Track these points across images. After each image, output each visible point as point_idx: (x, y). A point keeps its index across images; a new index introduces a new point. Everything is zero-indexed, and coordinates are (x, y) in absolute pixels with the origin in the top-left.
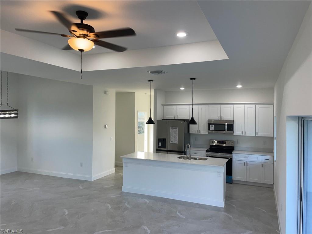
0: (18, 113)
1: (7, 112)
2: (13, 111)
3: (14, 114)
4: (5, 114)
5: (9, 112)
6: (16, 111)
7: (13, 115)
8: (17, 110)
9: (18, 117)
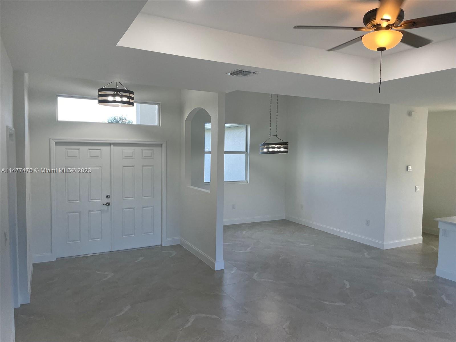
0: (288, 147)
1: (276, 145)
2: (282, 144)
3: (284, 147)
4: (273, 148)
5: (278, 146)
6: (285, 144)
7: (282, 150)
8: (287, 143)
9: (288, 151)
